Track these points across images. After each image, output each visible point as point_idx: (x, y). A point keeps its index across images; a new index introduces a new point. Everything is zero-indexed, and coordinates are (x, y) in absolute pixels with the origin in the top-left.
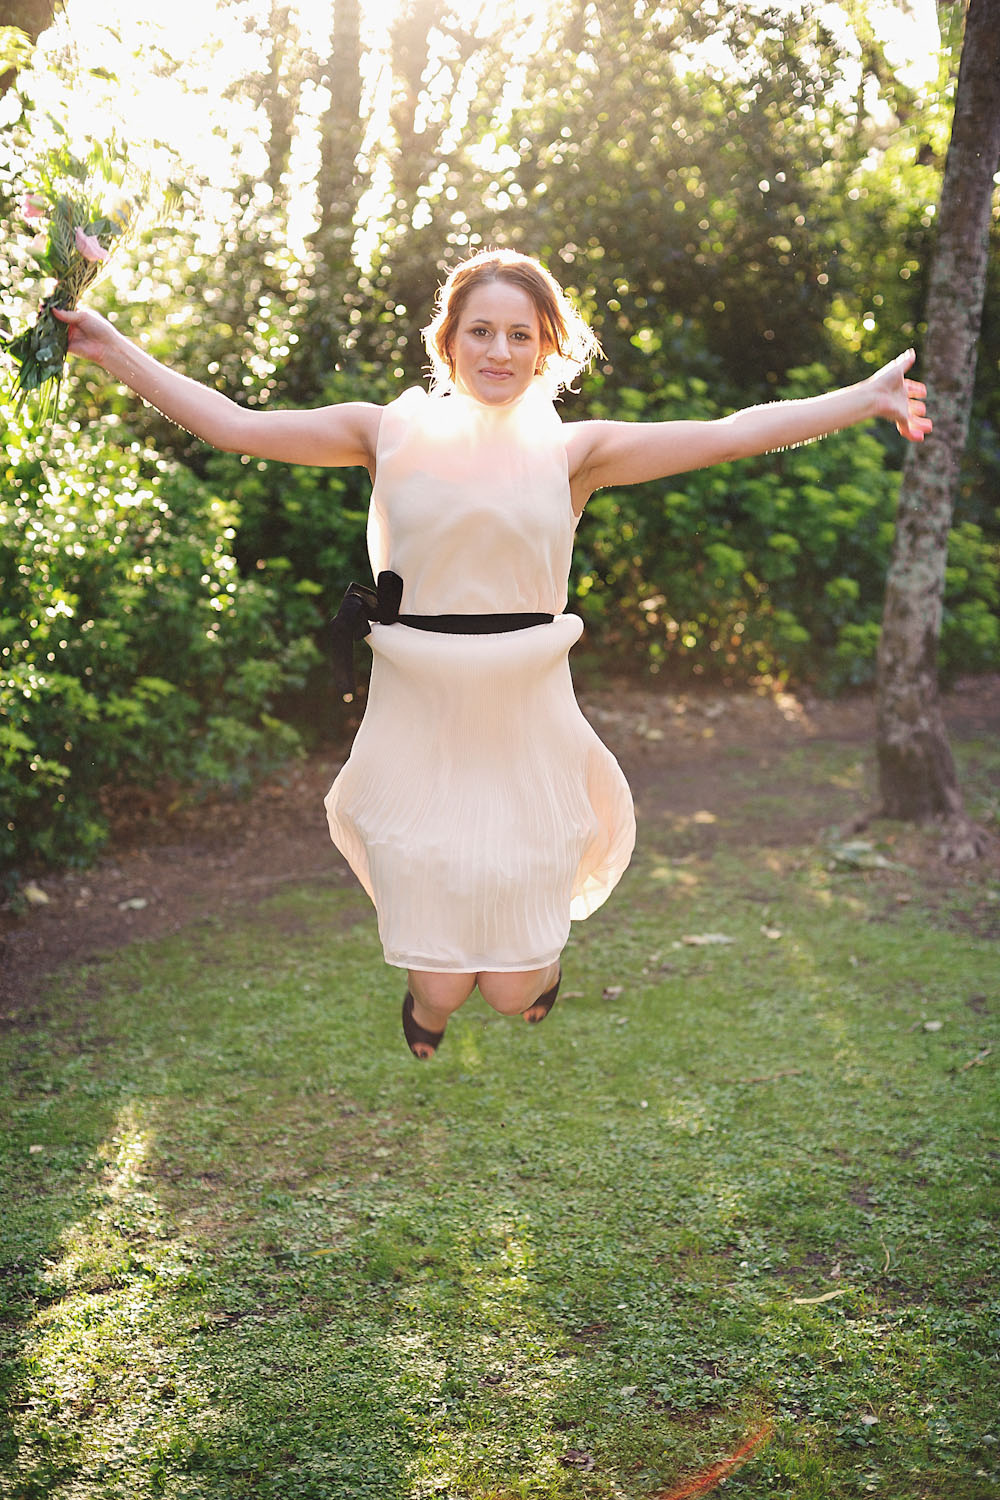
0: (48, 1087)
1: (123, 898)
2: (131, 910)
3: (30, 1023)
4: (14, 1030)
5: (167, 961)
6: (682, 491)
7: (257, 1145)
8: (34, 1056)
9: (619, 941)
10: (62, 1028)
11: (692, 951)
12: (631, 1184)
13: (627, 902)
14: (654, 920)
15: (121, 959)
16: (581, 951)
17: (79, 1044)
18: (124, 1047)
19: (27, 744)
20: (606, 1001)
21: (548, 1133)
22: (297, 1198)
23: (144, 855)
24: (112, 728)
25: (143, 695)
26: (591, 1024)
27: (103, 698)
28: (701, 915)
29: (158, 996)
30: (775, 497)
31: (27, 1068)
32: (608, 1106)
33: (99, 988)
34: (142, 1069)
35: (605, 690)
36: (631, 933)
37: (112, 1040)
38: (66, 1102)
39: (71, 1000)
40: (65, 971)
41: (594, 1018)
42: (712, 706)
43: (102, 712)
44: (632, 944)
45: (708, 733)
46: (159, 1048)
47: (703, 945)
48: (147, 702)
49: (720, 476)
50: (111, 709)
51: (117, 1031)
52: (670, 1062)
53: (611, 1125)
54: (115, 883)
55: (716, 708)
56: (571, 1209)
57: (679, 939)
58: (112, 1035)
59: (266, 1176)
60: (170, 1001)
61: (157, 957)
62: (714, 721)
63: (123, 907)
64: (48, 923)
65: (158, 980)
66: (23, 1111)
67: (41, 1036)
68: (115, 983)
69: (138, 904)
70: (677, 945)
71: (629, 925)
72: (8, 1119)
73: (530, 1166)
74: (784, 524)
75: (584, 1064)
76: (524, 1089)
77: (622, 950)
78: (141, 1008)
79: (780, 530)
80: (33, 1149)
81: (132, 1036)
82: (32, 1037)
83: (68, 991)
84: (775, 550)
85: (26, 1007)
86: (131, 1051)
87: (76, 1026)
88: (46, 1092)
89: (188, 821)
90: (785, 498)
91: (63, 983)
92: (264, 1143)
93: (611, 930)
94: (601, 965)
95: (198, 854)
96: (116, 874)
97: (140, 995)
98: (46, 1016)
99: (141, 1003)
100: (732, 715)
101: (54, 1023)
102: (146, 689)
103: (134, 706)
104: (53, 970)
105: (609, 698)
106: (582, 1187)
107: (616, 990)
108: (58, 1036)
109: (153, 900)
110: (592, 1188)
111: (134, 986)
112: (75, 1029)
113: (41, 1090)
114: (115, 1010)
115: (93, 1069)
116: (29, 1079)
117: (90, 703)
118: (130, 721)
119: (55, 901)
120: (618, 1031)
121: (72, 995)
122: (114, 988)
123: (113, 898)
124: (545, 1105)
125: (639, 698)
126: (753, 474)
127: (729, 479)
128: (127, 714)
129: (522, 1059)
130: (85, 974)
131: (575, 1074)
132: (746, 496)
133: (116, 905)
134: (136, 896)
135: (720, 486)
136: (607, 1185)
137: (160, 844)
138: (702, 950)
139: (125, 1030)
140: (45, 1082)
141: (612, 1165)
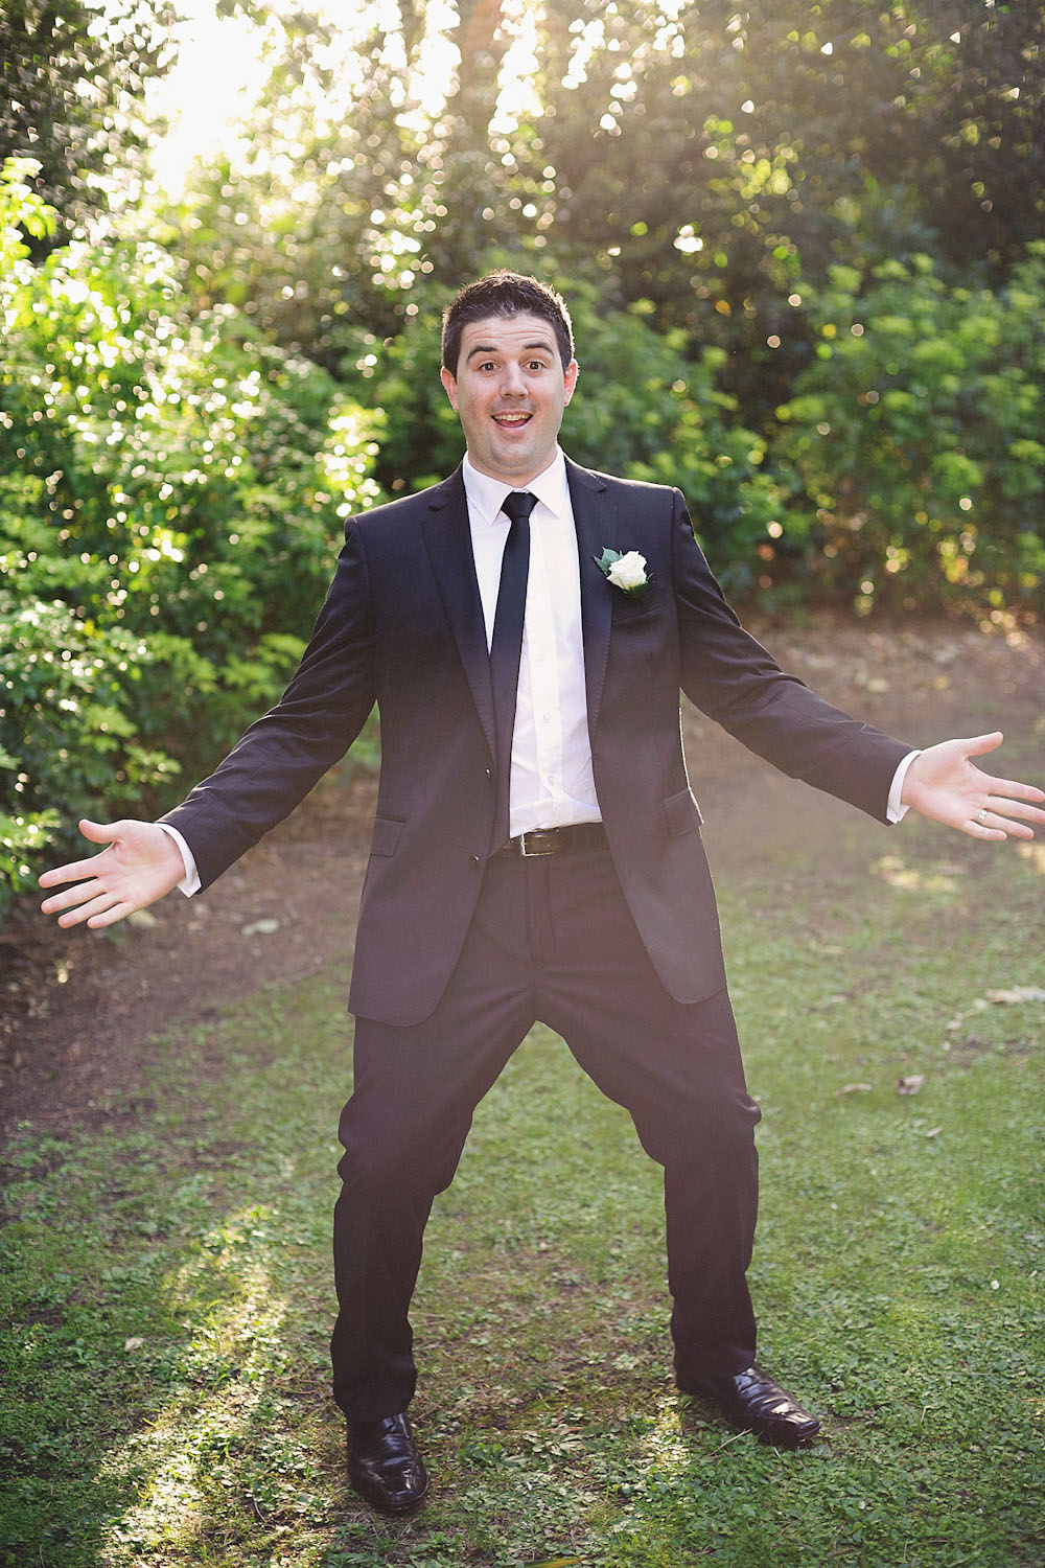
0: (151, 1227)
1: (250, 919)
2: (258, 934)
3: (131, 1114)
4: (108, 1127)
5: (307, 1019)
6: (904, 389)
7: (444, 1341)
8: (134, 1173)
9: (902, 998)
10: (169, 1124)
11: (1003, 1013)
12: (1005, 1437)
13: (899, 933)
14: (941, 962)
15: (248, 1015)
16: (853, 1011)
17: (195, 1154)
18: (254, 1158)
19: (126, 729)
20: (903, 1099)
21: (861, 1333)
22: (510, 1447)
23: (274, 858)
24: (232, 699)
25: (270, 657)
26: (889, 1136)
27: (220, 662)
28: (1000, 954)
29: (296, 1075)
30: (1017, 395)
31: (122, 1195)
32: (941, 1285)
33: (218, 1060)
34: (279, 1200)
35: (808, 629)
36: (914, 983)
37: (239, 1146)
38: (176, 1255)
39: (185, 1079)
40: (175, 1033)
41: (893, 1128)
42: (941, 648)
43: (220, 682)
44: (919, 1001)
45: (942, 682)
46: (300, 1163)
47: (1016, 1004)
48: (277, 667)
49: (950, 370)
50: (232, 677)
51: (244, 1133)
52: (1013, 1206)
53: (951, 1318)
54: (237, 896)
55: (947, 652)
56: (923, 1487)
57: (981, 995)
58: (238, 1138)
59: (462, 1402)
60: (314, 1084)
61: (295, 1011)
62: (947, 668)
63: (249, 930)
64: (154, 956)
65: (296, 1049)
66: (119, 1272)
67: (143, 1139)
68: (240, 1052)
69: (268, 926)
70: (981, 1004)
71: (909, 971)
72: (96, 1285)
73: (846, 1398)
74: (1028, 427)
75: (893, 1205)
76: (814, 1250)
77: (909, 1012)
78: (277, 1095)
79: (1020, 435)
80: (130, 1343)
81: (263, 1141)
82: (132, 1141)
83: (179, 1063)
84: (1017, 460)
85: (124, 1088)
86: (264, 1167)
87: (190, 1122)
88: (149, 1237)
89: (326, 807)
90: (1029, 397)
91: (173, 1051)
92: (455, 1339)
93: (887, 978)
94: (885, 1035)
95: (342, 854)
96: (239, 883)
97: (272, 1072)
98: (150, 1105)
99: (277, 1087)
100: (968, 659)
101: (160, 1118)
102: (274, 650)
103: (259, 673)
104: (159, 1031)
105: (815, 638)
106: (931, 1441)
107: (915, 1080)
108: (164, 1138)
109: (286, 922)
110: (948, 1444)
111: (264, 1058)
112: (191, 1127)
113: (144, 1234)
114: (241, 1096)
115: (212, 1195)
116: (126, 1213)
117: (204, 670)
118: (255, 691)
119: (163, 922)
120: (929, 1149)
121: (184, 1071)
122: (240, 1060)
123: (237, 918)
124: (849, 1282)
125: (850, 637)
126: (990, 367)
127: (963, 374)
128: (251, 682)
129: (802, 1199)
130: (201, 1039)
131: (882, 1225)
132: (983, 394)
133: (239, 927)
134: (264, 916)
135: (951, 383)
136: (967, 1439)
137: (293, 840)
138: (1017, 1011)
139: (254, 1132)
140: (147, 1219)
141: (969, 1399)
